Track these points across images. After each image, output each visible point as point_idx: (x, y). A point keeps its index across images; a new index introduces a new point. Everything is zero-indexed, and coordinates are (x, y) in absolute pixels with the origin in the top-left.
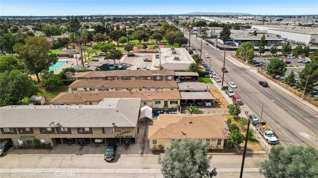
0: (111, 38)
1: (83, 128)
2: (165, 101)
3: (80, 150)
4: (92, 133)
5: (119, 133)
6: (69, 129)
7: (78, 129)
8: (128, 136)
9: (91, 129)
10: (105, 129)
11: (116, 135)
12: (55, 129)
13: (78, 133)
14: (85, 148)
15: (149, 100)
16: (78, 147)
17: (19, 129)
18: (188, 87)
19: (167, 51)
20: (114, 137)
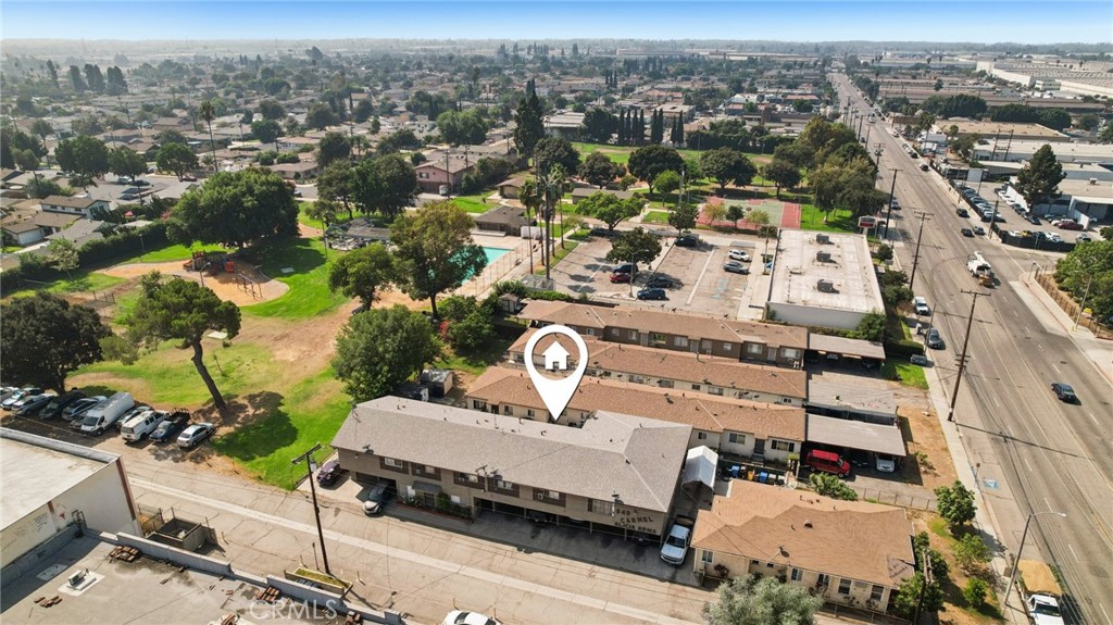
0: (631, 172)
1: (547, 492)
2: (757, 440)
3: (533, 537)
4: (564, 506)
5: (625, 517)
6: (516, 487)
7: (536, 491)
8: (644, 529)
9: (562, 495)
10: (594, 504)
11: (619, 521)
12: (486, 481)
13: (534, 499)
14: (545, 535)
15: (714, 429)
16: (528, 529)
17: (414, 465)
18: (838, 398)
19: (803, 242)
20: (613, 524)
